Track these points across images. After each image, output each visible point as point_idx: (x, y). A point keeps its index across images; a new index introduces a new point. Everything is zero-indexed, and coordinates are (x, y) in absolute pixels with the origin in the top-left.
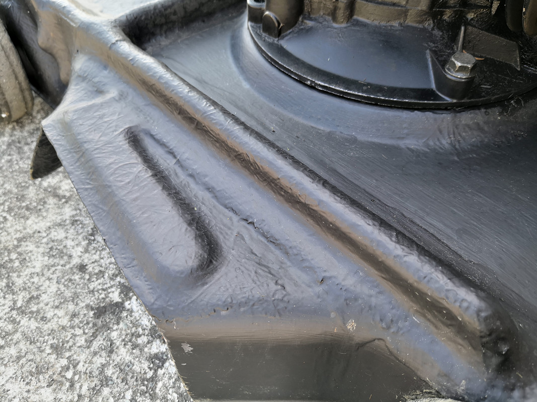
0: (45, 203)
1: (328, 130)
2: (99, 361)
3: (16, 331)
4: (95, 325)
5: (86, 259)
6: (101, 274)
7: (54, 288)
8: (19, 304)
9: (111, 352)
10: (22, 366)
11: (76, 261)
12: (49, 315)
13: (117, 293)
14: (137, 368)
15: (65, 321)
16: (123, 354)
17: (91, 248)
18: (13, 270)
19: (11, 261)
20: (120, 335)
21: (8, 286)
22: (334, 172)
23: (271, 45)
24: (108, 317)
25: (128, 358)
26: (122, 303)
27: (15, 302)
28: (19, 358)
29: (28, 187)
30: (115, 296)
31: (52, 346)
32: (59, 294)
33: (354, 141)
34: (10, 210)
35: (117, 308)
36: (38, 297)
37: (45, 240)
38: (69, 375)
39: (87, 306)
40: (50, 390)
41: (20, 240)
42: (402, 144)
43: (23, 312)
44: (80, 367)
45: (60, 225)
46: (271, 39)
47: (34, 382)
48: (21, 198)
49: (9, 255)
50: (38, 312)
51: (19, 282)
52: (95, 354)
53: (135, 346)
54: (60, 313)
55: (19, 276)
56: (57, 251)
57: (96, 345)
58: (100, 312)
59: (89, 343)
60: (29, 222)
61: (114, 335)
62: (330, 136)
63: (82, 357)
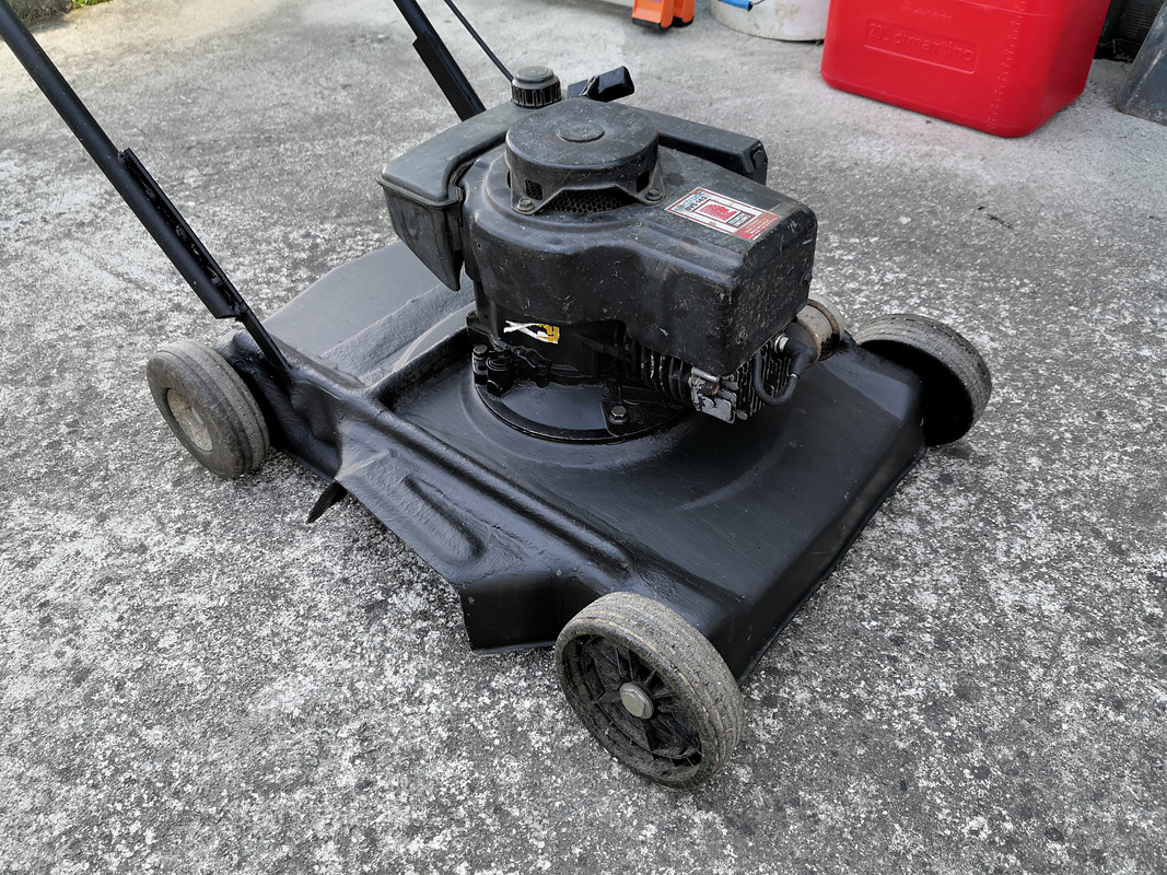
0: (293, 535)
1: (541, 462)
2: (378, 639)
3: (307, 630)
4: (367, 618)
5: (346, 573)
6: (362, 583)
7: (326, 598)
8: (302, 612)
9: (386, 632)
10: (320, 651)
11: (338, 576)
12: (330, 616)
13: (379, 594)
14: (408, 639)
15: (344, 618)
16: (395, 632)
17: (348, 565)
18: (285, 590)
19: (281, 584)
20: (390, 621)
21: (286, 601)
22: (546, 490)
23: (495, 403)
24: (377, 611)
25: (399, 634)
26: (386, 600)
27: (298, 612)
28: (315, 647)
29: (272, 524)
30: (379, 596)
31: (339, 635)
32: (331, 601)
33: (559, 468)
34: (263, 545)
35: (383, 604)
36: (315, 606)
37: (305, 565)
38: (358, 650)
39: (358, 606)
40: (347, 662)
41: (283, 568)
42: (590, 467)
43: (307, 618)
44: (365, 644)
45: (315, 551)
46: (494, 399)
47: (333, 659)
48: (270, 534)
49: (278, 580)
50: (319, 615)
51: (295, 598)
52: (374, 635)
53: (403, 626)
54: (338, 613)
55: (293, 594)
56: (318, 572)
57: (372, 630)
58: (369, 609)
59: (367, 630)
60: (285, 553)
61: (385, 621)
62: (543, 467)
63: (365, 639)
